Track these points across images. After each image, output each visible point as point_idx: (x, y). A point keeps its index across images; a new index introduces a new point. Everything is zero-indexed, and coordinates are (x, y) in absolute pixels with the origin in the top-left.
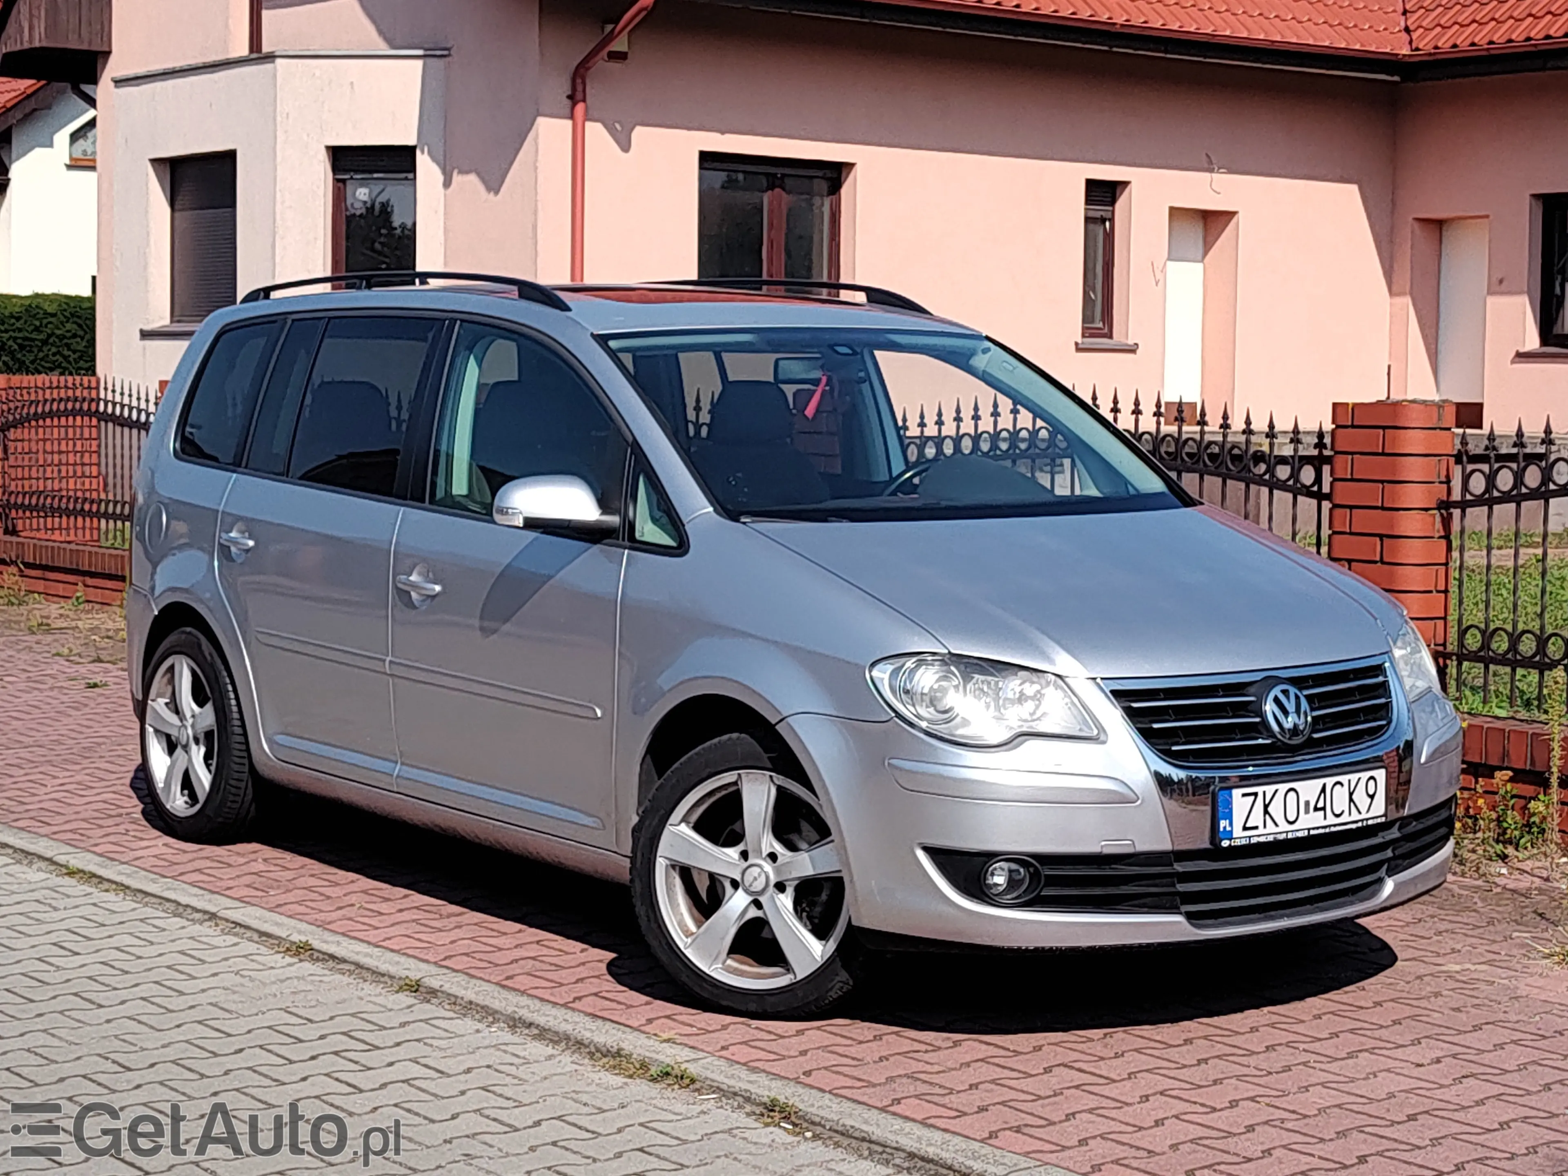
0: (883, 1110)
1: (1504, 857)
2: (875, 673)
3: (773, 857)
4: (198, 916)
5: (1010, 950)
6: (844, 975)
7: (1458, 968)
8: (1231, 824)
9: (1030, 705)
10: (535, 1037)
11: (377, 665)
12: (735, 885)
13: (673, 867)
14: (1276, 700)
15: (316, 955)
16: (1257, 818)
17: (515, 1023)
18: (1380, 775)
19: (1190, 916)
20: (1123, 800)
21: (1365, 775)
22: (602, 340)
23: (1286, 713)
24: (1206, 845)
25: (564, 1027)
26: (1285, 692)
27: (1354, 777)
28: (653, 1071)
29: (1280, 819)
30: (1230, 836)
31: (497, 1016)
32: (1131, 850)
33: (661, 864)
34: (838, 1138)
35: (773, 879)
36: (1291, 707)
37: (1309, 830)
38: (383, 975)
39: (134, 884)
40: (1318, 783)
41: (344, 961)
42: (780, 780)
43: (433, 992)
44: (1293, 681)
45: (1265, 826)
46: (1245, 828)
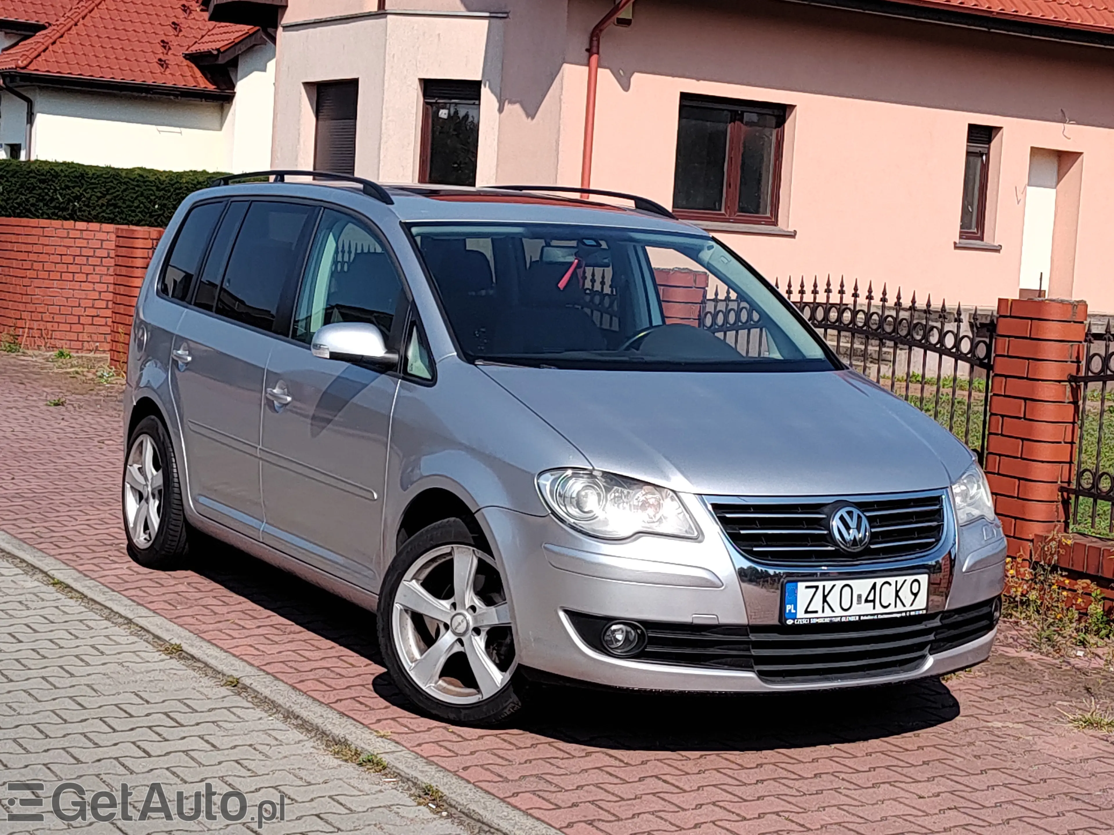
0: (503, 800)
1: (1083, 643)
2: (542, 481)
3: (473, 608)
4: (120, 620)
5: (621, 689)
6: (514, 698)
7: (1000, 725)
8: (795, 608)
9: (651, 511)
10: (297, 726)
11: (251, 451)
12: (447, 627)
13: (406, 611)
14: (842, 518)
15: (184, 654)
16: (817, 604)
17: (289, 715)
18: (924, 578)
19: (761, 674)
20: (712, 585)
21: (910, 579)
22: (407, 227)
23: (848, 528)
24: (775, 622)
25: (318, 721)
26: (850, 513)
27: (900, 579)
28: (363, 757)
29: (836, 606)
30: (794, 618)
31: (279, 709)
32: (715, 622)
33: (397, 607)
34: (464, 818)
35: (472, 625)
36: (853, 524)
37: (860, 616)
38: (219, 673)
39: (90, 594)
40: (870, 582)
41: (198, 660)
42: (480, 554)
43: (245, 688)
44: (860, 506)
45: (823, 611)
46: (806, 612)
